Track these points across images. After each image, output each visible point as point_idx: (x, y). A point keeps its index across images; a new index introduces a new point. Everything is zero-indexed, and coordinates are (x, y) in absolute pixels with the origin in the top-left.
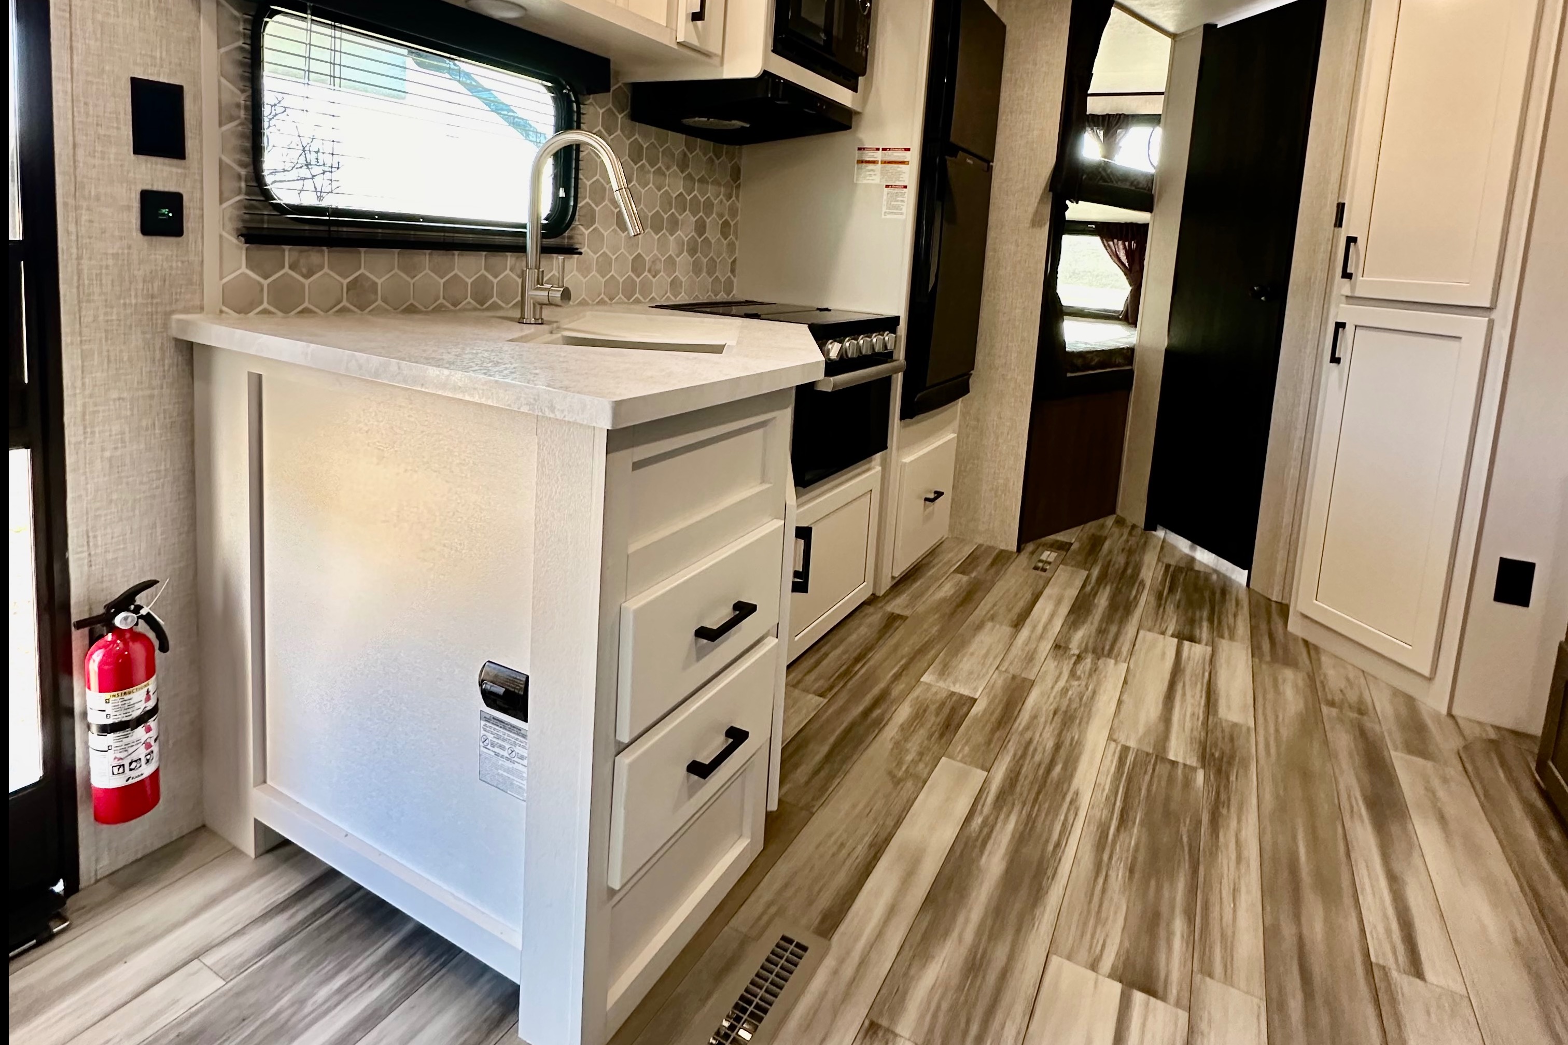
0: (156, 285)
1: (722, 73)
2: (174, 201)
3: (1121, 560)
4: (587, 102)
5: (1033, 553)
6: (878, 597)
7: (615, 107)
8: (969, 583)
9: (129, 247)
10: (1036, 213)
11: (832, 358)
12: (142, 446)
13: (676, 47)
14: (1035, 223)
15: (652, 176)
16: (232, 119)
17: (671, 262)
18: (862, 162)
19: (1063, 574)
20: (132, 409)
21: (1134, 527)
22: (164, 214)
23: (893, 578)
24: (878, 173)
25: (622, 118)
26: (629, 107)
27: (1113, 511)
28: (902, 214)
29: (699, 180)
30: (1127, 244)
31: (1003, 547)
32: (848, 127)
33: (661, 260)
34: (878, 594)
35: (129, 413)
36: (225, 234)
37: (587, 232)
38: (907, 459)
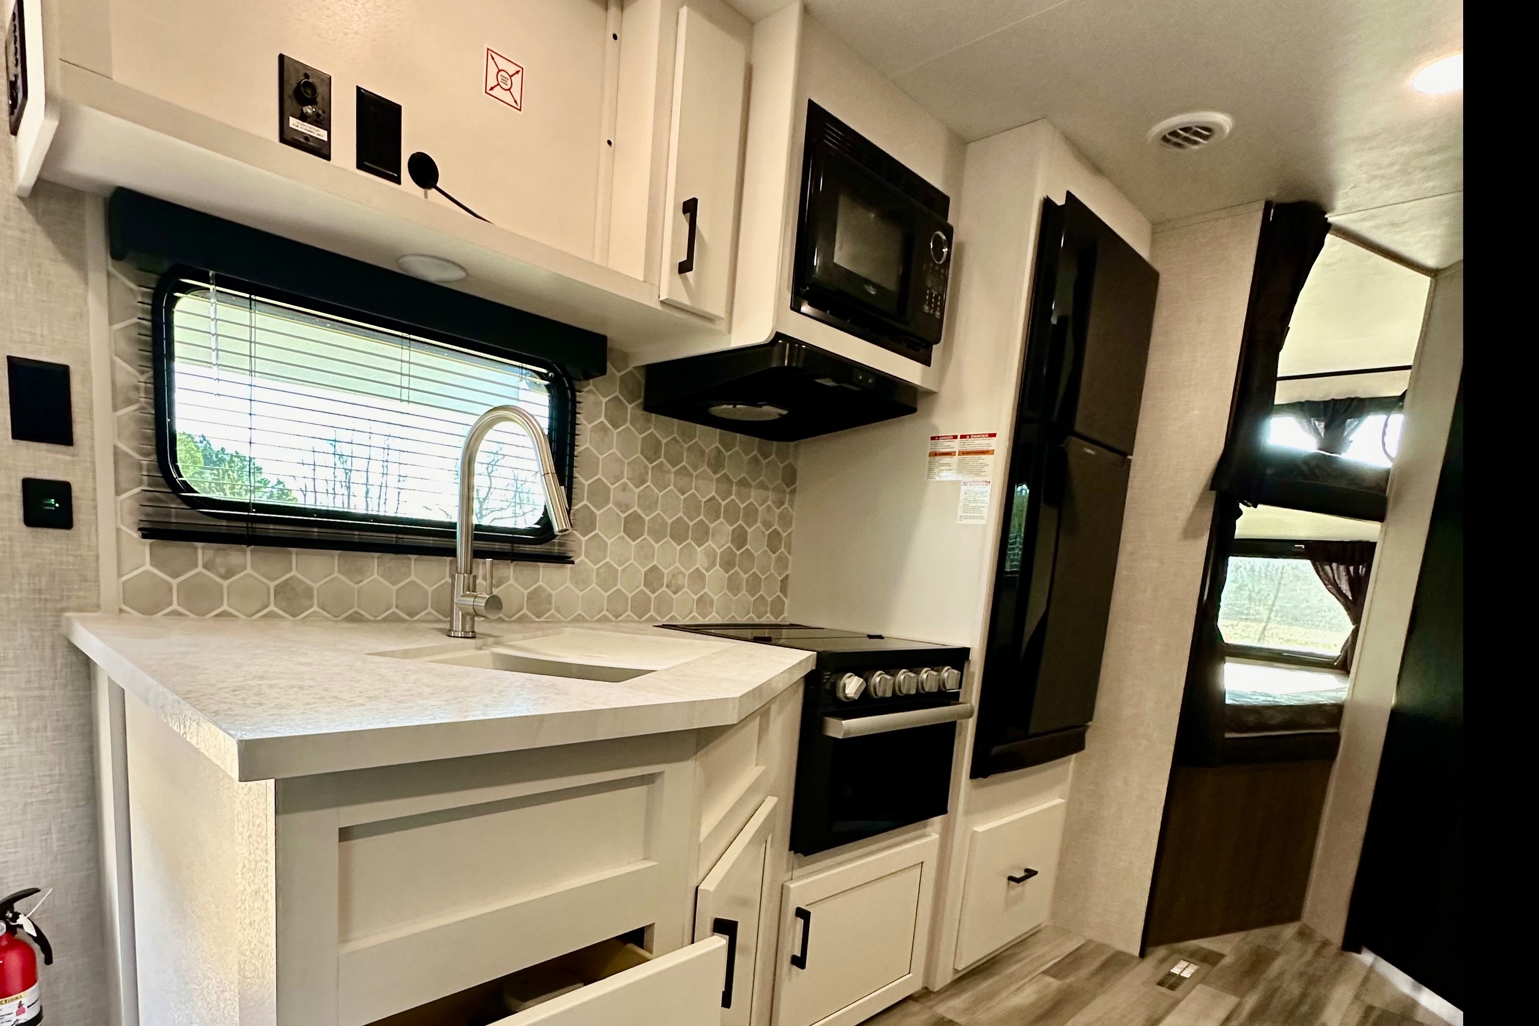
0: (44, 579)
1: (730, 342)
2: (63, 490)
3: (1294, 989)
4: (585, 390)
5: (1163, 961)
6: (931, 992)
7: (623, 396)
8: (1060, 991)
9: (11, 539)
10: (1192, 519)
11: (849, 695)
12: (33, 749)
13: (660, 308)
14: (1189, 533)
15: (672, 476)
16: (129, 402)
17: (698, 577)
18: (936, 454)
19: (1199, 996)
20: (19, 709)
21: (1325, 944)
22: (51, 505)
23: (956, 971)
24: (954, 466)
25: (633, 408)
26: (642, 395)
27: (1295, 916)
28: (982, 518)
29: (737, 483)
30: (1351, 568)
31: (1120, 946)
32: (913, 410)
33: (684, 575)
34: (931, 989)
35: (16, 713)
36: (124, 528)
37: (584, 539)
38: (980, 828)
